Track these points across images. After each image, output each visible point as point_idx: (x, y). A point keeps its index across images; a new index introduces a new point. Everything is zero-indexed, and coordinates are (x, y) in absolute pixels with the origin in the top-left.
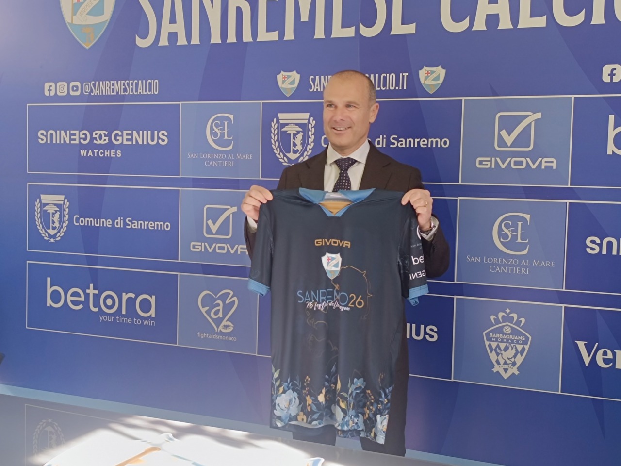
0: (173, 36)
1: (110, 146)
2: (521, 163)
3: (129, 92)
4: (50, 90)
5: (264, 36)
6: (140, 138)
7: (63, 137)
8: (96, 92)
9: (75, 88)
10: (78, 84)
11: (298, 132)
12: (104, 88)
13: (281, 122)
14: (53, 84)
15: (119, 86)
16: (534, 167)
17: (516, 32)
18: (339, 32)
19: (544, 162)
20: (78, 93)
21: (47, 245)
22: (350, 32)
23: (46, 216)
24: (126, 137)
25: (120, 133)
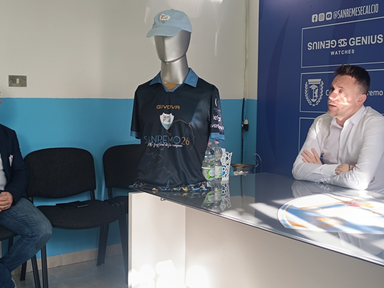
1: (348, 47)
3: (360, 14)
4: (315, 19)
6: (365, 41)
7: (321, 45)
8: (341, 16)
9: (329, 16)
10: (331, 13)
12: (346, 13)
14: (316, 15)
15: (354, 11)
20: (330, 18)
21: (311, 108)
23: (311, 91)
24: (357, 41)
25: (354, 39)
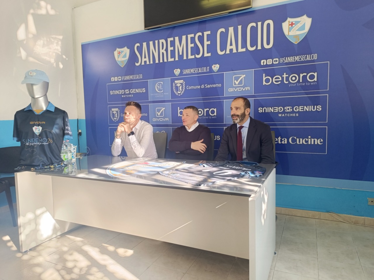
0: (145, 62)
1: (130, 94)
2: (240, 89)
3: (134, 78)
4: (113, 80)
5: (170, 60)
6: (138, 91)
7: (117, 92)
8: (125, 79)
9: (120, 79)
10: (120, 77)
11: (180, 86)
12: (127, 78)
13: (176, 83)
14: (113, 78)
15: (131, 77)
16: (244, 90)
17: (238, 53)
18: (190, 57)
19: (247, 88)
20: (120, 80)
21: (114, 122)
22: (193, 57)
23: (113, 115)
24: (134, 91)
25: (132, 90)
